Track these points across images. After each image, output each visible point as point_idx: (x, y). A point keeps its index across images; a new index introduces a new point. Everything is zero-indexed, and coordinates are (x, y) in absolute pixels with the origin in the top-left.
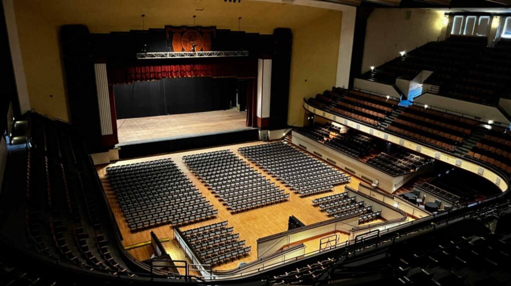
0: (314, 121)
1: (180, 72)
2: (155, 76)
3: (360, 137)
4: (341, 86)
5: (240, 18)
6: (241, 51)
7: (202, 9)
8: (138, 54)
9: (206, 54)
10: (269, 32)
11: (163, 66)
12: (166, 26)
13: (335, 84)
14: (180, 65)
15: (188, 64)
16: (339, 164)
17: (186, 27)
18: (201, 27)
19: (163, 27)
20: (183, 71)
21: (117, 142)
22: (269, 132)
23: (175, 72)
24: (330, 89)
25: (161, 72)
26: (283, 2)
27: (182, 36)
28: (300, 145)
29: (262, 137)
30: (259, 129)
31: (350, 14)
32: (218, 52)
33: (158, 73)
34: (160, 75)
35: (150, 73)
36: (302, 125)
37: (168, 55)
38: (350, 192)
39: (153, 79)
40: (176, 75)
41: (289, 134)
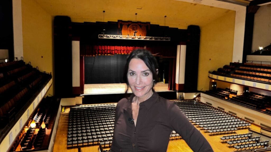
0: (217, 87)
1: (126, 51)
2: (110, 52)
3: (255, 96)
4: (237, 61)
5: (165, 17)
6: (166, 37)
7: (141, 8)
8: (99, 35)
9: (143, 38)
10: (185, 27)
11: (115, 47)
12: (119, 21)
13: (232, 61)
14: (126, 47)
15: (131, 46)
16: (239, 115)
17: (131, 22)
18: (140, 22)
19: (117, 21)
20: (128, 50)
21: (83, 93)
22: (184, 94)
23: (123, 51)
24: (228, 64)
25: (114, 50)
26: (195, 3)
27: (128, 28)
28: (207, 103)
29: (179, 97)
30: (177, 91)
31: (242, 11)
32: (150, 37)
33: (112, 50)
34: (113, 52)
35: (107, 50)
36: (208, 90)
37: (118, 37)
38: (253, 133)
39: (109, 54)
40: (123, 53)
41: (199, 96)
